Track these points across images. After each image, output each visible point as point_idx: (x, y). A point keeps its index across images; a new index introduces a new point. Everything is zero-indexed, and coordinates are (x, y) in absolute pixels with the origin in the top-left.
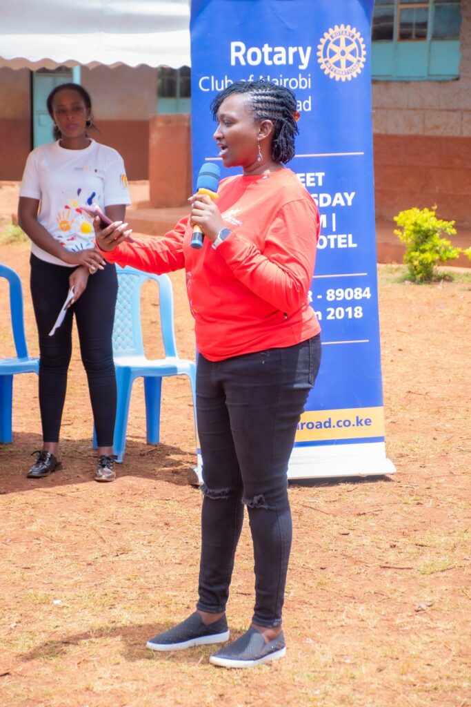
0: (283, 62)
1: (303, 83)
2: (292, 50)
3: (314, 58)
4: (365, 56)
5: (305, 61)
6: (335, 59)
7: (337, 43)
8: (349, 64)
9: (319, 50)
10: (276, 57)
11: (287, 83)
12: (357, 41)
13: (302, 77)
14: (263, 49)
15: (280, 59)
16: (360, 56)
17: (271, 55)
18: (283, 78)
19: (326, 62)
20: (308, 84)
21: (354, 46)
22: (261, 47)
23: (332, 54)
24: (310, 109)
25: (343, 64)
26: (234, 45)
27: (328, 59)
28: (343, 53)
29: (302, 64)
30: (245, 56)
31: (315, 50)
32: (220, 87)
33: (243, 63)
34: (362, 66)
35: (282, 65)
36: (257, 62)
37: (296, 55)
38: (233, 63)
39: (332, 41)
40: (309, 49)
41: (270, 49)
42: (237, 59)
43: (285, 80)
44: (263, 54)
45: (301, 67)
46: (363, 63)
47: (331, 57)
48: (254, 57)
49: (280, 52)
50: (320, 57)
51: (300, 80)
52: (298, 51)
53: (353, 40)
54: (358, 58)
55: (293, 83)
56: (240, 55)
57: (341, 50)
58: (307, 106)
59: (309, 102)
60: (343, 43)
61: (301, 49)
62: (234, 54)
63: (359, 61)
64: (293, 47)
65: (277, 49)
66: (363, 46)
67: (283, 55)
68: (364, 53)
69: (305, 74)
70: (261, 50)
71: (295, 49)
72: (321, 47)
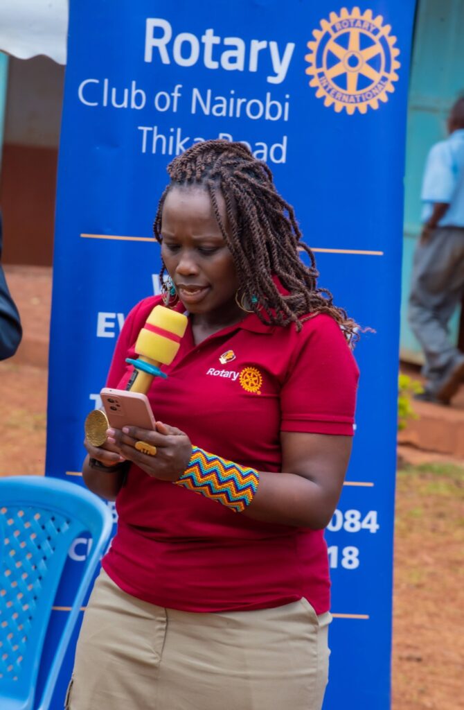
0: (239, 66)
1: (274, 110)
2: (257, 46)
3: (298, 65)
4: (396, 71)
5: (281, 68)
6: (337, 70)
7: (343, 41)
8: (363, 82)
9: (310, 52)
10: (226, 55)
11: (244, 106)
12: (383, 41)
13: (272, 99)
14: (204, 39)
15: (233, 60)
16: (388, 69)
17: (218, 51)
18: (236, 97)
19: (321, 75)
20: (284, 112)
21: (377, 49)
22: (199, 34)
24: (283, 160)
25: (352, 81)
26: (151, 23)
27: (324, 69)
28: (353, 61)
29: (275, 75)
30: (170, 46)
31: (301, 51)
32: (120, 100)
33: (166, 60)
34: (391, 89)
35: (237, 71)
36: (191, 61)
37: (265, 55)
38: (148, 57)
39: (334, 36)
40: (290, 47)
41: (217, 40)
42: (156, 50)
43: (240, 102)
44: (202, 46)
45: (271, 80)
46: (393, 83)
47: (329, 67)
48: (186, 50)
49: (234, 48)
50: (309, 65)
51: (269, 104)
52: (268, 49)
53: (376, 38)
54: (383, 73)
55: (255, 109)
56: (162, 44)
57: (350, 55)
58: (278, 153)
59: (284, 148)
60: (354, 42)
61: (274, 46)
62: (150, 42)
63: (384, 79)
64: (260, 40)
65: (229, 41)
66: (395, 52)
67: (240, 54)
68: (395, 64)
69: (278, 91)
70: (200, 39)
71: (263, 44)
72: (313, 46)
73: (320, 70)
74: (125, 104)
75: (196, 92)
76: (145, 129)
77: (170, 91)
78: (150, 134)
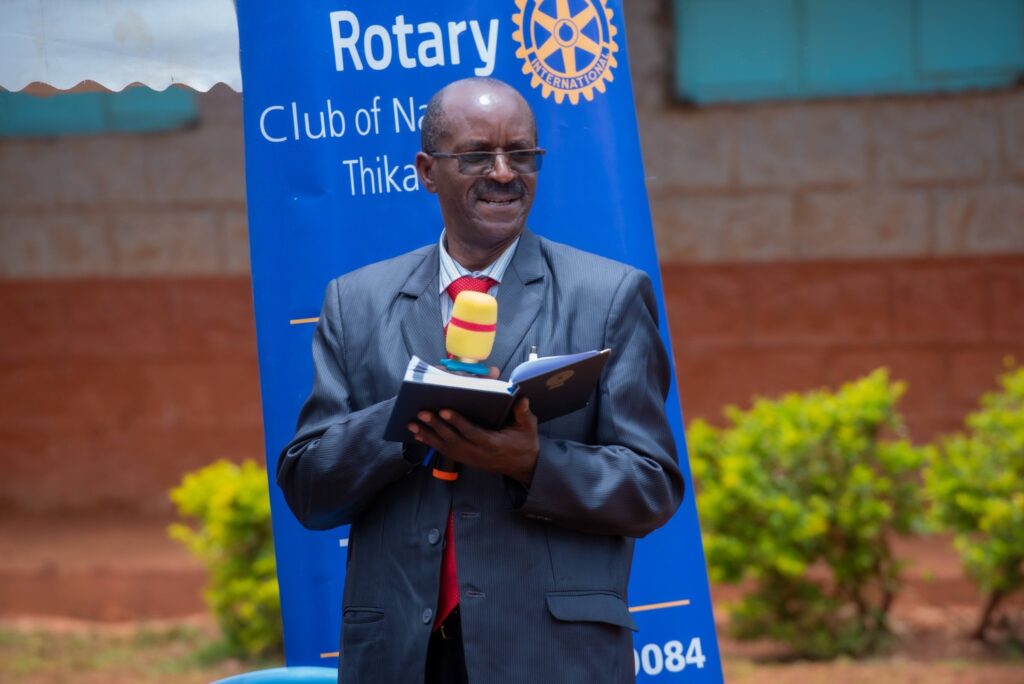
0: (439, 60)
2: (456, 29)
3: (506, 47)
4: (615, 38)
5: (488, 55)
6: (549, 48)
7: (550, 7)
8: (583, 58)
9: (515, 27)
10: (423, 47)
14: (396, 29)
15: (431, 53)
16: (606, 39)
17: (413, 41)
19: (532, 57)
21: (590, 12)
22: (389, 25)
23: (542, 35)
26: (336, 17)
27: (534, 49)
28: (566, 33)
29: (483, 65)
30: (360, 45)
31: (507, 28)
33: (359, 64)
34: (613, 63)
35: (437, 66)
36: (385, 62)
37: (466, 39)
38: (340, 63)
39: (539, 3)
40: (494, 24)
41: (409, 29)
42: (346, 52)
44: (394, 39)
45: (480, 71)
46: (614, 54)
47: (539, 44)
48: (377, 48)
49: (430, 36)
50: (518, 45)
52: (468, 32)
54: (603, 44)
56: (350, 43)
57: (560, 25)
60: (563, 7)
61: (475, 25)
62: (339, 43)
63: (605, 51)
64: (458, 21)
65: (424, 28)
66: (609, 14)
67: (437, 43)
68: (613, 31)
70: (390, 31)
71: (462, 26)
72: (518, 19)
73: (530, 51)
74: (323, 133)
75: (396, 102)
76: (351, 163)
77: (369, 107)
78: (356, 167)
